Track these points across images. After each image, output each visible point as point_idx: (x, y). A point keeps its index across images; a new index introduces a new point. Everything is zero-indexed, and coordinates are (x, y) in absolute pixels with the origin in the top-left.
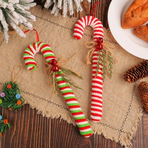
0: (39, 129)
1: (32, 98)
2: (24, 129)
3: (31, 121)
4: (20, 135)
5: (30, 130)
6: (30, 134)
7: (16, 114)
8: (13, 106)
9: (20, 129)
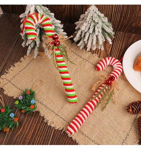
0: (41, 135)
1: (43, 108)
2: (29, 132)
3: (37, 126)
4: (24, 135)
5: (34, 134)
6: (32, 137)
7: (26, 118)
8: (26, 108)
9: (26, 130)
